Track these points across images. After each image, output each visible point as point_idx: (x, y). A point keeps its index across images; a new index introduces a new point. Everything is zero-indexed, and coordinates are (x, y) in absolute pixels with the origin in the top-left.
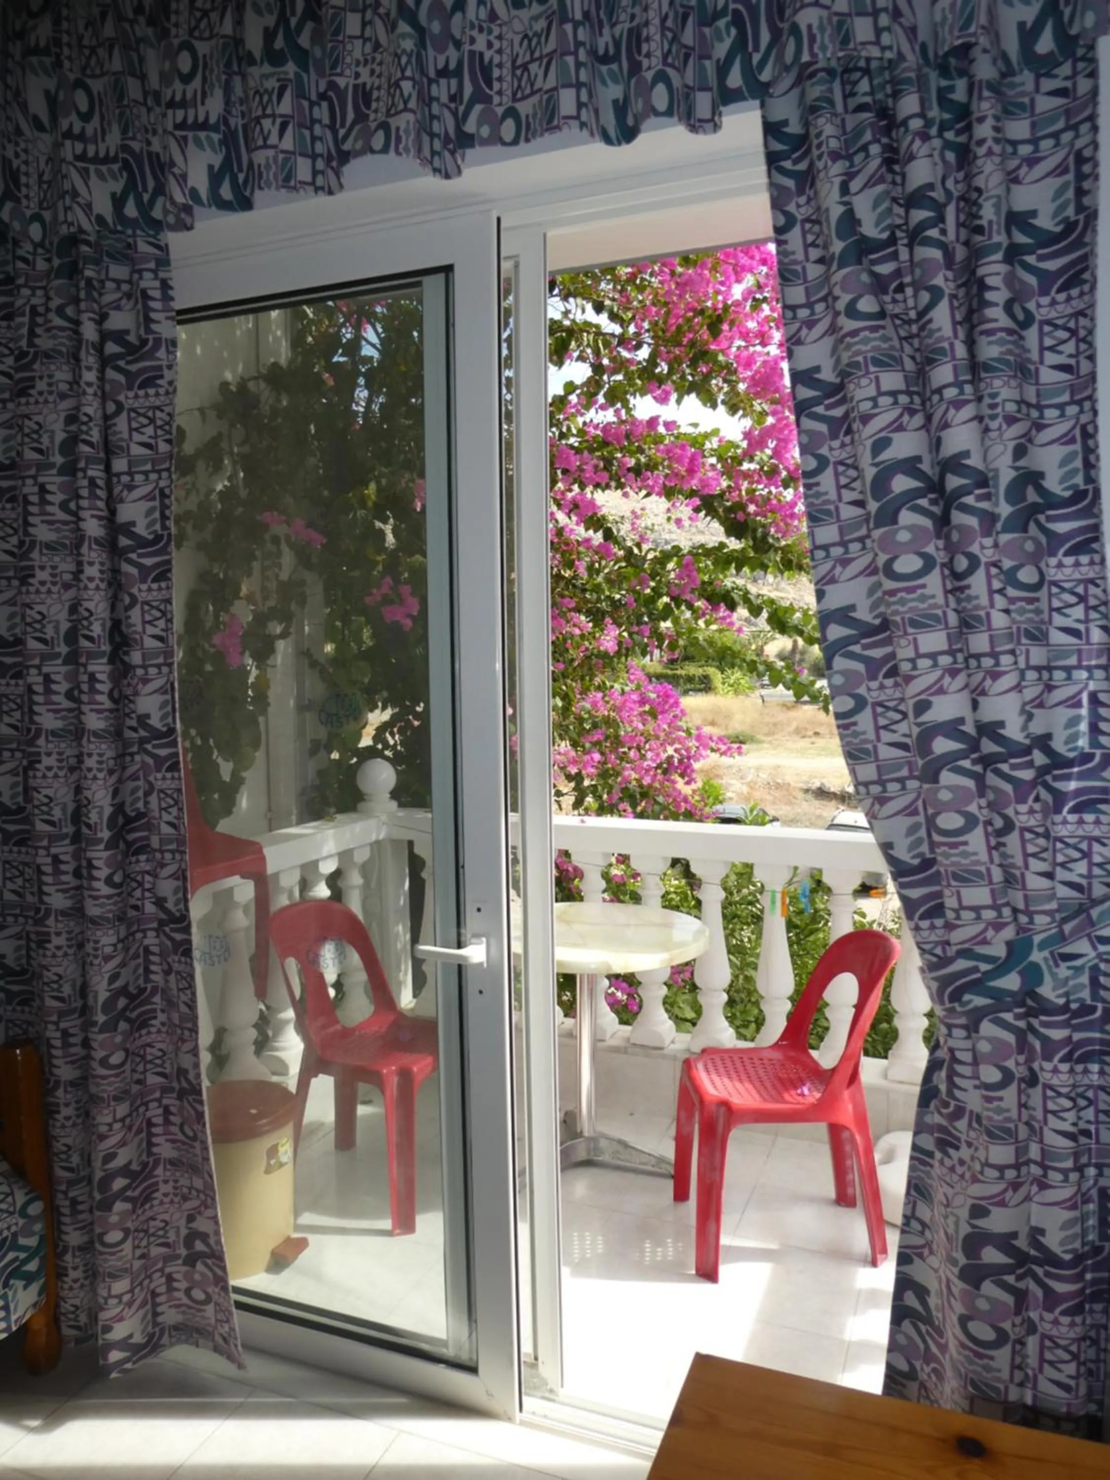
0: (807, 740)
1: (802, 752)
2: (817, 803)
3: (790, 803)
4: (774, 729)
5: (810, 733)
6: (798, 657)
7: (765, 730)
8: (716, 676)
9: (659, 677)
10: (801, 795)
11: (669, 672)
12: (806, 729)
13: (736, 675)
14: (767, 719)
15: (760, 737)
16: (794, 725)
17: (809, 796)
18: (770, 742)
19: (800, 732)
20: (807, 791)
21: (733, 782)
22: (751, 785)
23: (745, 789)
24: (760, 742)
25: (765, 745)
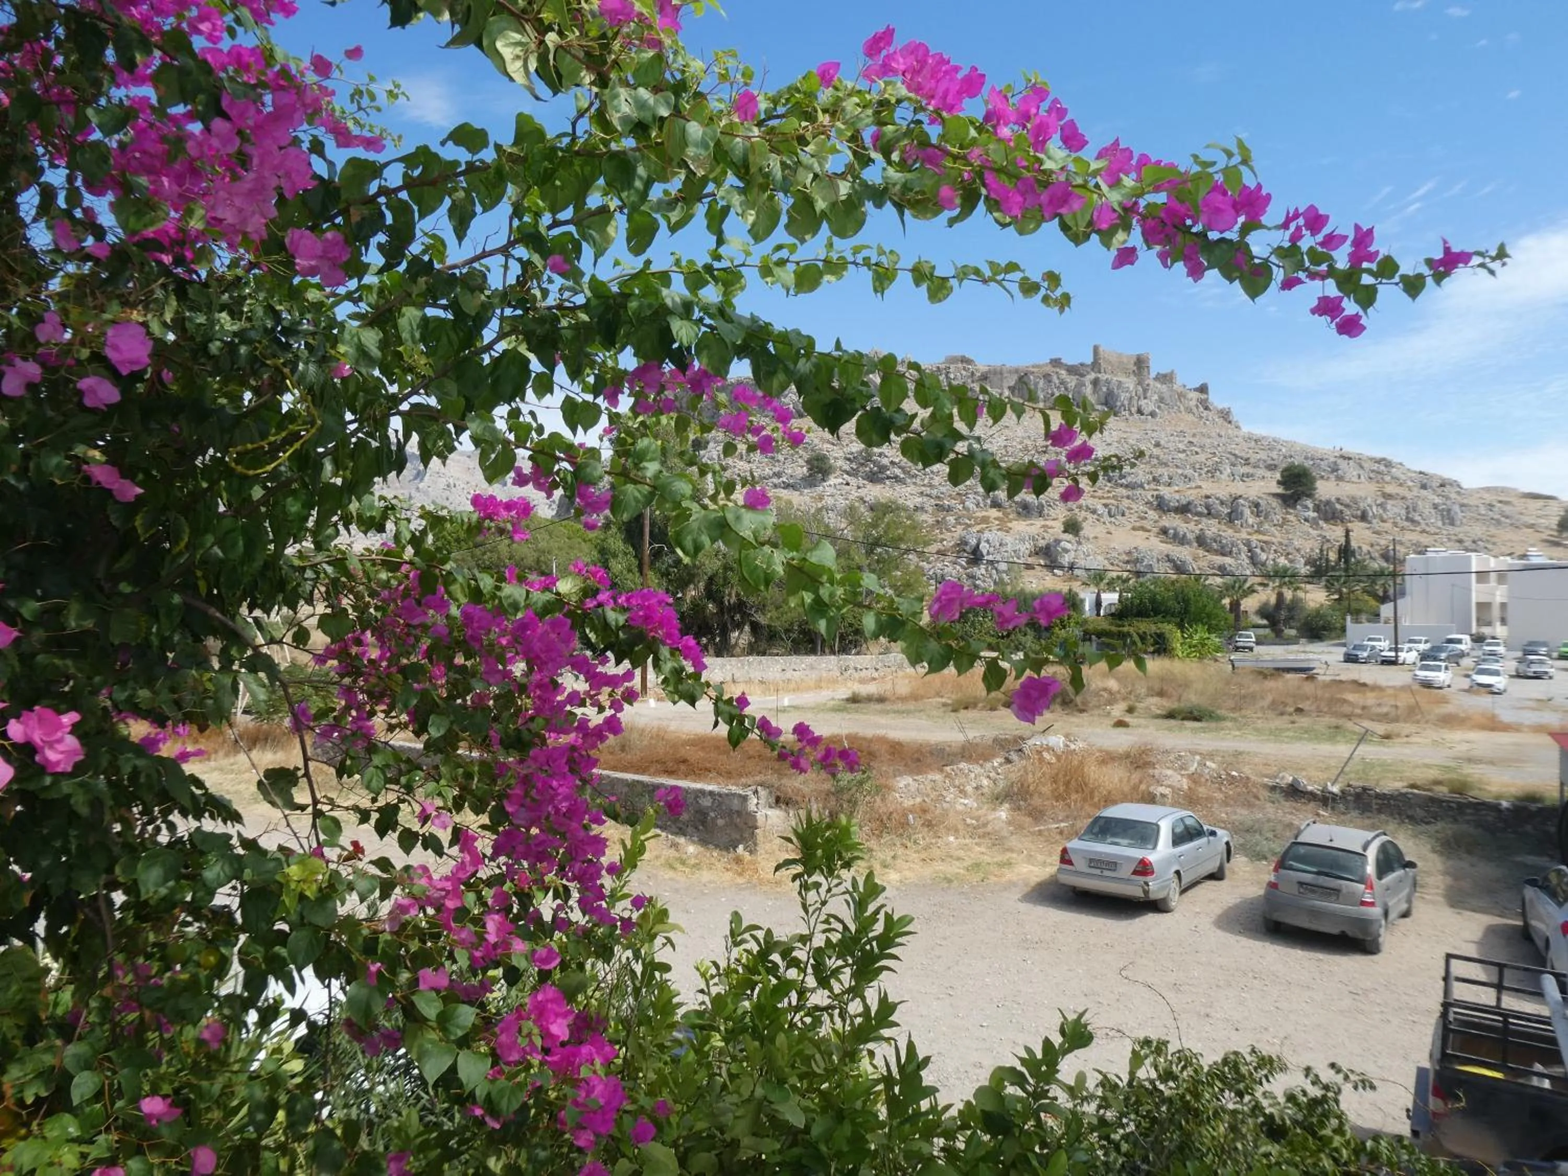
0: (1286, 717)
1: (1276, 734)
2: (1288, 805)
3: (1250, 805)
4: (1243, 701)
5: (1292, 709)
6: (1283, 614)
7: (1231, 703)
8: (1175, 636)
9: (1100, 634)
10: (1264, 794)
11: (1114, 629)
12: (1285, 705)
13: (1200, 634)
14: (1234, 689)
15: (1222, 712)
16: (1269, 698)
17: (1277, 796)
18: (1234, 720)
19: (1278, 708)
20: (1273, 788)
21: (1169, 772)
22: (1194, 778)
23: (1185, 784)
24: (1219, 719)
25: (1229, 724)
